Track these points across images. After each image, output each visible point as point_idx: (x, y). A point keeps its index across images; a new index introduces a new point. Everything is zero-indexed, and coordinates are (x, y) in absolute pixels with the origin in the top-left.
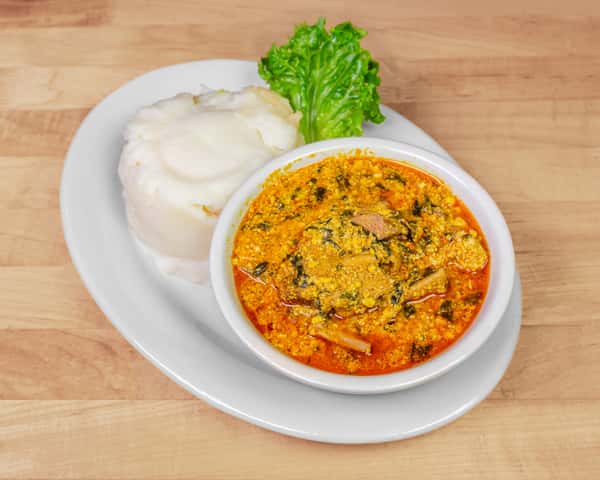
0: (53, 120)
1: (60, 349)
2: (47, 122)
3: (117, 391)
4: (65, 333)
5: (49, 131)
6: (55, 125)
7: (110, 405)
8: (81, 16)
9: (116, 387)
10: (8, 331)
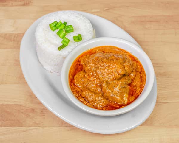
0: (15, 37)
1: (19, 111)
2: (13, 37)
3: (38, 124)
4: (21, 106)
5: (14, 41)
6: (15, 38)
7: (35, 129)
8: (23, 3)
9: (37, 123)
10: (3, 105)
